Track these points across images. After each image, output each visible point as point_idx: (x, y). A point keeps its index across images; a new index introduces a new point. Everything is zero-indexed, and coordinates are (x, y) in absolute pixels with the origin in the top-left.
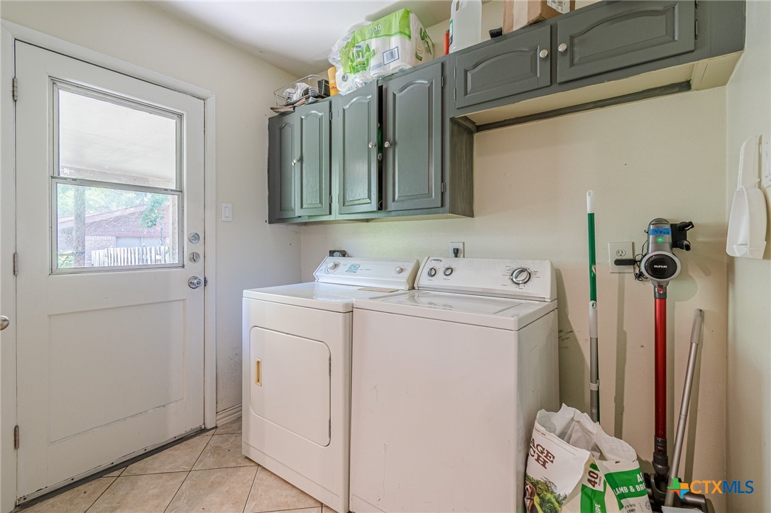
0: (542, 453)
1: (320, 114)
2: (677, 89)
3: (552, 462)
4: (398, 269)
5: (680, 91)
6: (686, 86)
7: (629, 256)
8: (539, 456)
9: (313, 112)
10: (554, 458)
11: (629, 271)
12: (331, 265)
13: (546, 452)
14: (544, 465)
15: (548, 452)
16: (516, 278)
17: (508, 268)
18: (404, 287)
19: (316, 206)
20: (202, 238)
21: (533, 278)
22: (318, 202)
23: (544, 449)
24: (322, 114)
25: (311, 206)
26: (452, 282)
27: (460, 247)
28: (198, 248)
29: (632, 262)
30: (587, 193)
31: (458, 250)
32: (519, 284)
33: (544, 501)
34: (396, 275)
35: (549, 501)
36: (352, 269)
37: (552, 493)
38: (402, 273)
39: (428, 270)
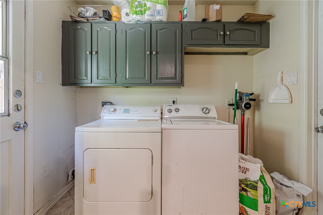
0: (244, 169)
1: (109, 29)
2: (244, 54)
3: (248, 171)
4: (154, 110)
5: (244, 55)
6: (246, 54)
7: (231, 103)
8: (243, 171)
9: (105, 27)
10: (249, 169)
11: (232, 107)
12: (113, 109)
13: (246, 168)
14: (245, 173)
15: (247, 168)
16: (205, 111)
17: (200, 108)
18: (159, 118)
19: (107, 78)
20: (23, 93)
21: (211, 111)
22: (108, 76)
23: (245, 168)
24: (111, 29)
25: (104, 78)
26: (180, 114)
27: (175, 100)
28: (20, 101)
29: (232, 105)
30: (236, 83)
31: (174, 101)
32: (206, 114)
33: (247, 185)
34: (154, 113)
35: (250, 184)
36: (126, 111)
37: (250, 181)
38: (156, 112)
39: (167, 110)
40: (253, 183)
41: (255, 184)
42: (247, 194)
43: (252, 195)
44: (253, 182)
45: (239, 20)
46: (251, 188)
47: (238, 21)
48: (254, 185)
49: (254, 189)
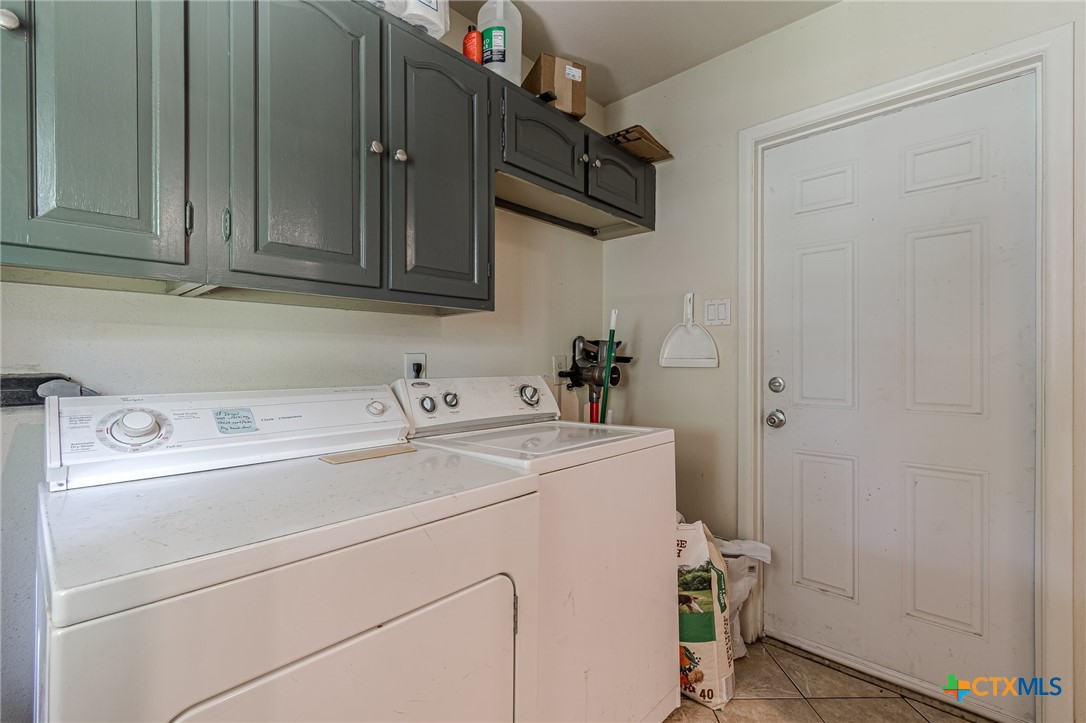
4: (379, 407)
10: (686, 543)
14: (679, 556)
15: (681, 541)
17: (513, 388)
21: (542, 397)
27: (421, 360)
30: (614, 311)
31: (417, 365)
32: (532, 405)
33: (686, 584)
34: (377, 419)
35: (694, 578)
36: (232, 422)
37: (689, 572)
38: (386, 413)
39: (418, 402)
40: (699, 574)
41: (704, 574)
42: (690, 607)
43: (700, 605)
44: (698, 571)
45: (613, 135)
46: (697, 589)
47: (608, 137)
48: (703, 578)
49: (704, 589)
